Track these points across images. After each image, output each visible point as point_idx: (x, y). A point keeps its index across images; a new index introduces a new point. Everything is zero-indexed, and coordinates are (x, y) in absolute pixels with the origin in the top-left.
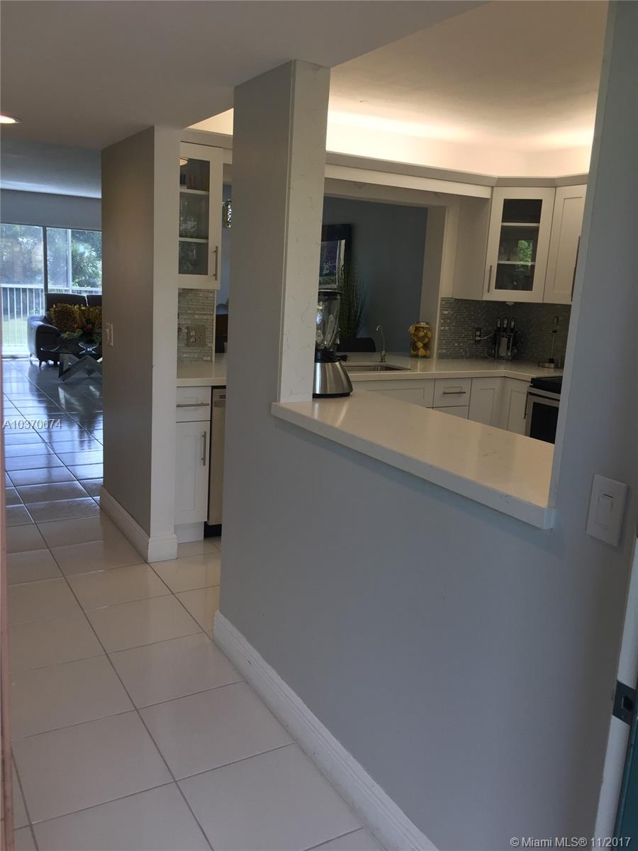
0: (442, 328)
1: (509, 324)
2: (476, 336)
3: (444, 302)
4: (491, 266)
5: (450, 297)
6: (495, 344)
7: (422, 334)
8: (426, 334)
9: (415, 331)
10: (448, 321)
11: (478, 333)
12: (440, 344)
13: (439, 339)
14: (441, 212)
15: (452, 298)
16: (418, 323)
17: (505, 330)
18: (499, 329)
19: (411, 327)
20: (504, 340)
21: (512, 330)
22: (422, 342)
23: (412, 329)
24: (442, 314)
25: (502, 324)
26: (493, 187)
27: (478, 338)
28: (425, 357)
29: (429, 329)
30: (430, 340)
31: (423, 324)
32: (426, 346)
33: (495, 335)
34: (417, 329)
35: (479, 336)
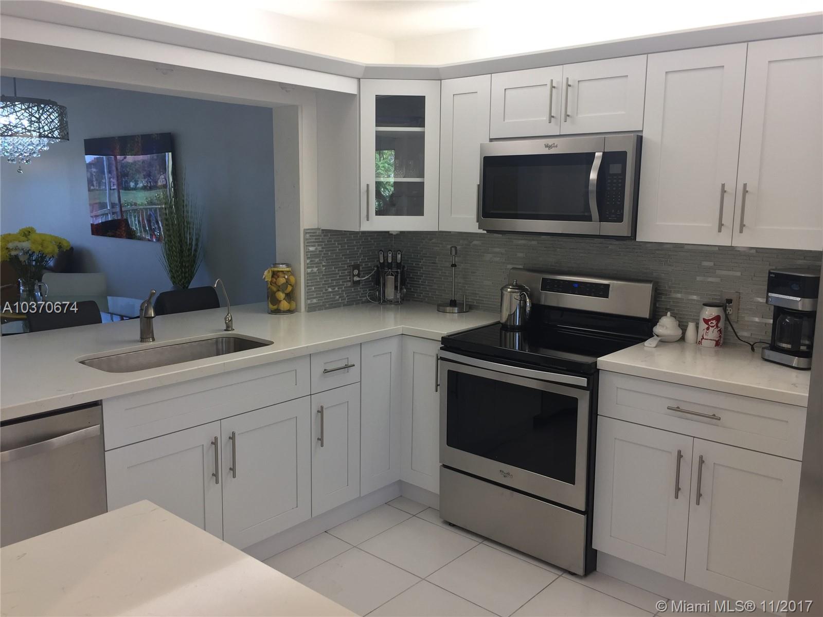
0: (309, 270)
1: (394, 258)
2: (354, 276)
3: (308, 235)
4: (368, 185)
5: (316, 227)
6: (379, 285)
7: (282, 280)
8: (288, 280)
9: (272, 277)
10: (317, 260)
11: (356, 272)
12: (308, 292)
13: (307, 286)
14: (292, 112)
15: (318, 229)
16: (275, 265)
17: (390, 266)
18: (382, 265)
19: (266, 273)
20: (390, 279)
21: (399, 266)
22: (283, 292)
23: (267, 275)
24: (307, 252)
25: (386, 258)
26: (359, 79)
27: (356, 279)
28: (290, 311)
29: (292, 273)
30: (295, 287)
31: (283, 268)
32: (290, 297)
33: (378, 273)
34: (275, 274)
35: (358, 275)
